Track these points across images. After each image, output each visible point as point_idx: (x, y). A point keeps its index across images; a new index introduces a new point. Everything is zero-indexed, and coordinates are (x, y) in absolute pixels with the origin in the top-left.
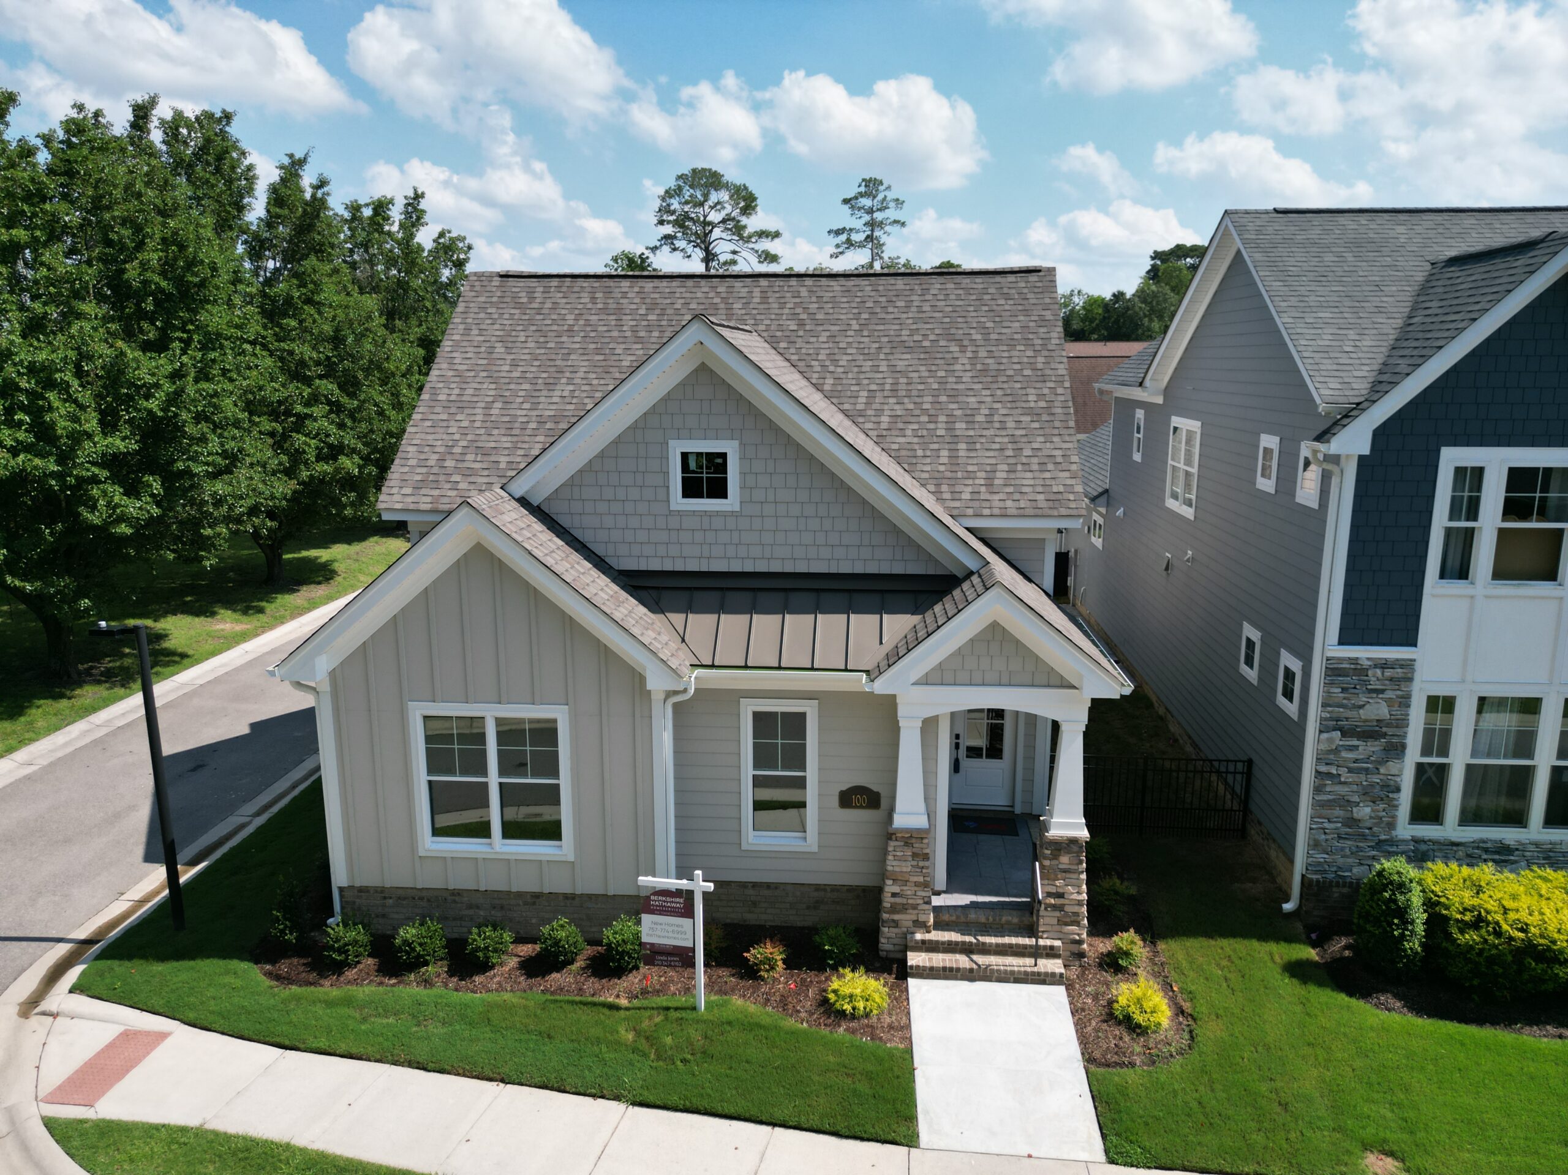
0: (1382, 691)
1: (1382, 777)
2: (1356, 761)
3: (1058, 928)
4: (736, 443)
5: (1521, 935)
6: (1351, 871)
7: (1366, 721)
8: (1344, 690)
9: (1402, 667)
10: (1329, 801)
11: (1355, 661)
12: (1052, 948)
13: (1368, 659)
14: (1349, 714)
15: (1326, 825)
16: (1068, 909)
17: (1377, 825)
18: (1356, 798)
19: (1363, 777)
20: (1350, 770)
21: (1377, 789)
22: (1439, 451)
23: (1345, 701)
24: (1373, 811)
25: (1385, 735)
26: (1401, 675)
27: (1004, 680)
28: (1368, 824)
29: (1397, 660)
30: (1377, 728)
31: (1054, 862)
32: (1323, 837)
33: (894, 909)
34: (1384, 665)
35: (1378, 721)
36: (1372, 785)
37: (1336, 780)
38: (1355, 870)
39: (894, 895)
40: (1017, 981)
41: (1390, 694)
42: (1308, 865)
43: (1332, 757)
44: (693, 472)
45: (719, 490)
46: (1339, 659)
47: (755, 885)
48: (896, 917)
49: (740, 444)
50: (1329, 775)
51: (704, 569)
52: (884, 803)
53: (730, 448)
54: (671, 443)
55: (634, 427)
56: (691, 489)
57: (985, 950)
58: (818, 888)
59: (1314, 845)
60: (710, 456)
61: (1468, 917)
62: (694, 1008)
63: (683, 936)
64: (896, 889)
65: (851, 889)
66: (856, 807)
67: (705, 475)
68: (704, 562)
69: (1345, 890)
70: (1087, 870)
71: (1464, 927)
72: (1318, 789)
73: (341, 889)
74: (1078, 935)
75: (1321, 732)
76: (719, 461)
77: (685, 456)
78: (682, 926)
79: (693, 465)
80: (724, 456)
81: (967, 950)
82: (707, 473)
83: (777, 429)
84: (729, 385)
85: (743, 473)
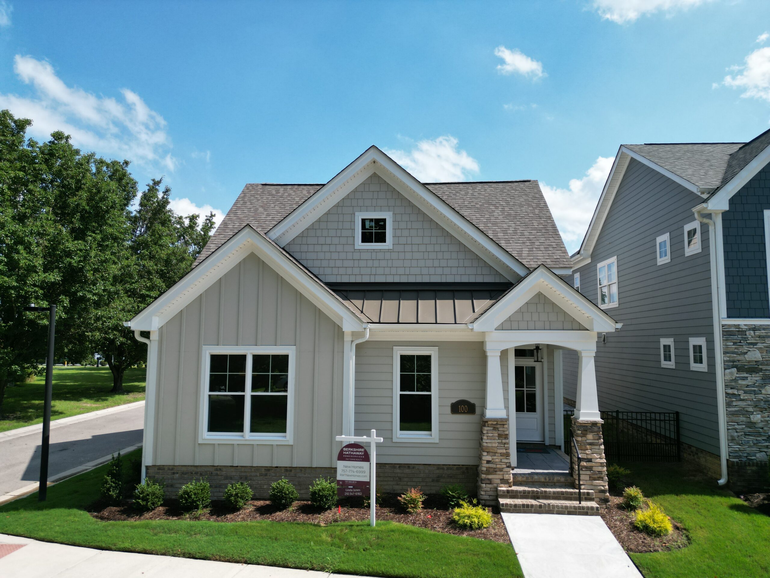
0: (755, 344)
1: (764, 396)
2: (748, 386)
3: (589, 482)
4: (391, 213)
6: (755, 456)
7: (749, 362)
8: (735, 344)
9: (764, 329)
10: (736, 411)
11: (738, 326)
12: (588, 494)
13: (745, 325)
14: (739, 358)
15: (737, 426)
16: (595, 469)
17: (766, 426)
18: (751, 409)
19: (753, 396)
20: (745, 392)
21: (762, 403)
22: (763, 212)
23: (736, 350)
24: (762, 417)
25: (761, 370)
26: (764, 334)
27: (547, 327)
28: (760, 425)
29: (761, 325)
30: (756, 366)
31: (584, 439)
32: (736, 434)
33: (488, 472)
34: (754, 329)
35: (756, 361)
36: (760, 400)
37: (738, 398)
38: (758, 455)
39: (488, 462)
40: (570, 513)
41: (760, 345)
42: (730, 452)
43: (733, 384)
44: (368, 229)
45: (381, 238)
46: (729, 326)
47: (401, 466)
48: (490, 477)
49: (393, 213)
50: (735, 395)
51: (372, 281)
52: (478, 410)
53: (388, 216)
54: (357, 214)
55: (337, 206)
56: (366, 238)
57: (546, 496)
59: (732, 439)
60: (377, 221)
62: (369, 525)
63: (363, 474)
64: (489, 458)
65: (459, 467)
66: (461, 413)
67: (374, 231)
68: (372, 277)
69: (754, 468)
70: (605, 443)
72: (728, 405)
73: (147, 467)
74: (603, 486)
75: (725, 369)
76: (382, 223)
77: (363, 221)
78: (363, 468)
79: (367, 226)
80: (384, 220)
81: (536, 496)
82: (375, 230)
83: (413, 206)
84: (388, 184)
85: (394, 229)
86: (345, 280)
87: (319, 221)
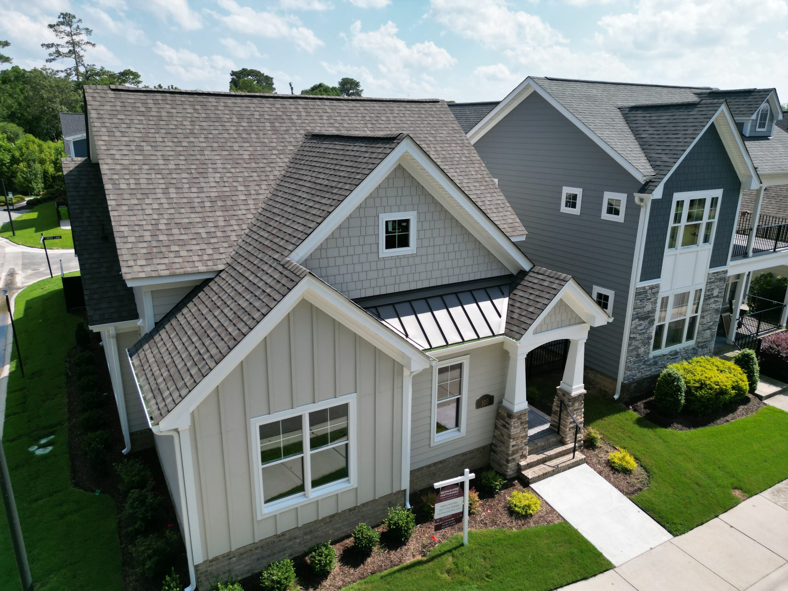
0: (650, 299)
1: (647, 334)
2: (641, 330)
4: (415, 213)
5: (718, 387)
7: (645, 312)
9: (656, 287)
10: (632, 349)
11: (644, 288)
13: (648, 286)
14: (641, 311)
15: (631, 359)
17: (644, 354)
18: (640, 346)
19: (643, 336)
20: (640, 334)
21: (646, 340)
22: (673, 195)
23: (640, 306)
24: (644, 349)
25: (649, 317)
26: (656, 291)
27: (559, 326)
28: (642, 355)
31: (573, 407)
32: (630, 364)
33: (513, 453)
34: (652, 288)
35: (648, 311)
37: (636, 340)
38: (638, 375)
39: (513, 446)
41: (652, 300)
42: (624, 377)
43: (635, 330)
44: (391, 233)
45: (404, 242)
46: (640, 288)
48: (514, 457)
49: (418, 213)
50: (634, 338)
51: (397, 291)
52: (496, 400)
53: (411, 216)
54: (381, 215)
55: (360, 207)
56: (390, 244)
58: (464, 454)
59: (627, 368)
60: (400, 221)
61: (697, 385)
63: (458, 507)
64: (514, 443)
66: (484, 406)
67: (397, 234)
68: (397, 286)
70: (584, 407)
71: (697, 388)
75: (632, 320)
76: (404, 224)
77: (387, 222)
78: (457, 502)
79: (391, 228)
80: (407, 221)
81: (543, 461)
82: (398, 232)
83: (436, 203)
84: (413, 177)
85: (418, 231)
86: (370, 293)
87: (340, 228)
